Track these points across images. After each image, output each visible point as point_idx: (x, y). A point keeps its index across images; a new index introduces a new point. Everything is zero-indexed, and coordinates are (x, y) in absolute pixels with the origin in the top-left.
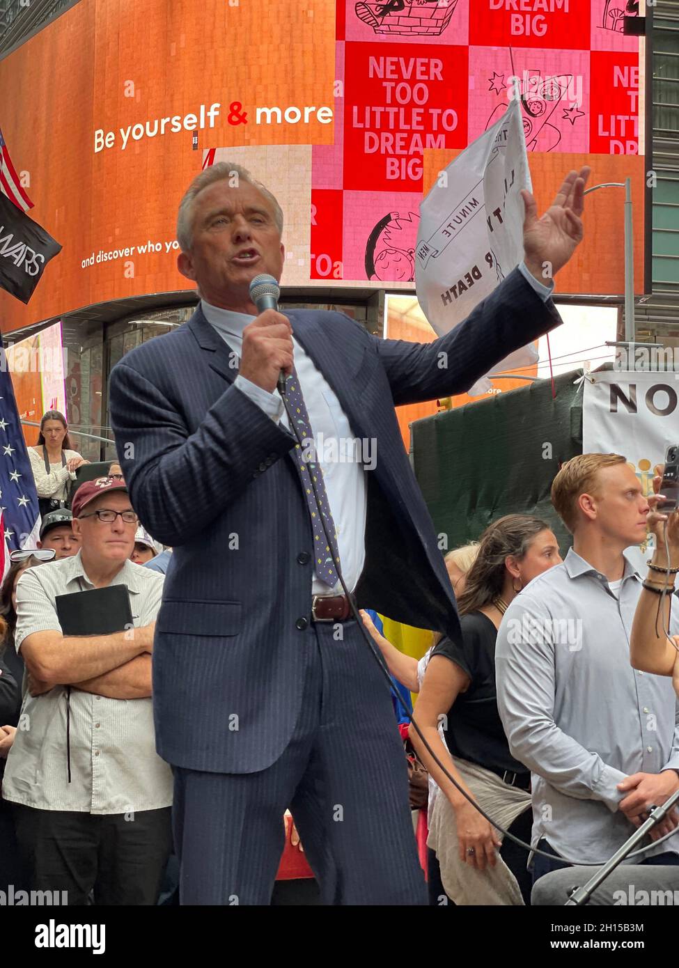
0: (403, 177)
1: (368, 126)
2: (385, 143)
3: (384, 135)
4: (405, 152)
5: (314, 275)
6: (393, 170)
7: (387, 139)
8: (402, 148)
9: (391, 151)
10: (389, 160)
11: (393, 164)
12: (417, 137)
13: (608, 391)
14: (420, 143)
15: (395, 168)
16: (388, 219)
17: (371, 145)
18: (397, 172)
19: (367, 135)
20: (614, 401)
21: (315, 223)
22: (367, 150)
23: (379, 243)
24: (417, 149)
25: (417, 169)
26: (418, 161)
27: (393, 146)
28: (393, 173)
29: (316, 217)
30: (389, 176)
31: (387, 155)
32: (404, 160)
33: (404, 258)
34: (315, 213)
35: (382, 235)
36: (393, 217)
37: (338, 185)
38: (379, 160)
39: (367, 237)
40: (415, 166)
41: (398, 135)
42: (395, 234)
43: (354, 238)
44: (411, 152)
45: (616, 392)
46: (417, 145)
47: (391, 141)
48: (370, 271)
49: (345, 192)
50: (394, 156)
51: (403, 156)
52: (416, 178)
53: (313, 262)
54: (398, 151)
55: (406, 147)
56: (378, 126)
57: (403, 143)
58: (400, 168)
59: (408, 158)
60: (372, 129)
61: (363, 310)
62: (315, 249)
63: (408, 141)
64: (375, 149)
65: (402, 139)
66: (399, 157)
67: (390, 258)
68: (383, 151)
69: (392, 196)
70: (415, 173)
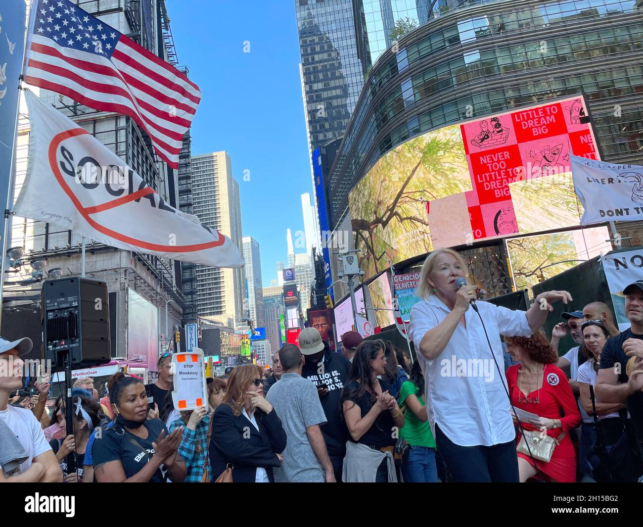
0: (503, 195)
1: (484, 181)
2: (493, 185)
3: (492, 182)
5: (475, 238)
6: (498, 194)
7: (493, 184)
8: (500, 185)
9: (495, 187)
10: (495, 191)
11: (497, 192)
12: (505, 180)
13: (613, 262)
14: (506, 182)
15: (499, 193)
16: (500, 211)
17: (487, 187)
19: (485, 184)
20: (617, 265)
21: (471, 219)
22: (486, 189)
23: (498, 221)
24: (506, 184)
25: (508, 191)
26: (507, 189)
27: (496, 186)
29: (472, 217)
30: (497, 196)
31: (494, 189)
32: (501, 190)
33: (510, 225)
34: (471, 215)
35: (499, 218)
36: (502, 211)
37: (477, 204)
38: (492, 191)
39: (493, 220)
40: (506, 191)
41: (497, 181)
42: (504, 216)
43: (488, 222)
44: (504, 186)
45: (616, 261)
47: (495, 184)
48: (497, 232)
49: (481, 206)
50: (497, 189)
51: (501, 188)
52: (508, 195)
53: (474, 233)
54: (499, 187)
56: (488, 180)
58: (500, 192)
59: (503, 188)
60: (486, 181)
61: (497, 247)
62: (474, 228)
63: (501, 183)
64: (489, 188)
65: (499, 182)
66: (499, 189)
67: (503, 226)
68: (492, 188)
69: (500, 203)
70: (507, 193)
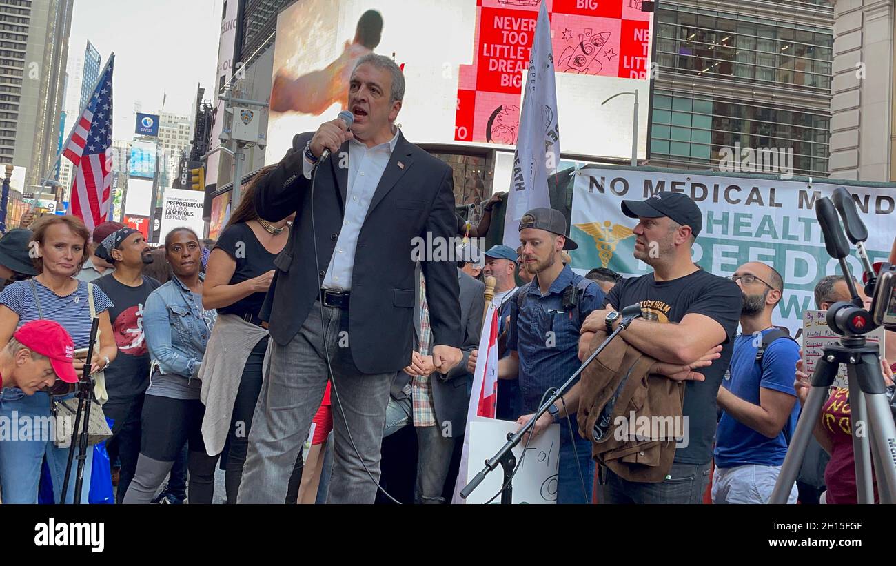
0: (511, 85)
1: (492, 55)
2: (502, 65)
3: (501, 61)
4: (512, 71)
5: (457, 138)
6: (504, 81)
7: (503, 63)
8: (511, 69)
9: (504, 70)
10: (503, 75)
11: (505, 78)
12: (519, 63)
13: (589, 180)
14: (521, 66)
15: (506, 80)
16: (501, 108)
17: (493, 66)
18: (507, 82)
19: (491, 60)
20: (591, 186)
21: (458, 109)
22: (491, 69)
23: (495, 122)
24: (519, 70)
25: (519, 81)
26: (519, 77)
27: (506, 68)
28: (505, 82)
29: (459, 106)
30: (503, 84)
31: (502, 72)
32: (511, 76)
33: (508, 131)
34: (459, 103)
35: (496, 118)
36: (503, 107)
37: (473, 88)
38: (498, 74)
39: (488, 118)
40: (518, 79)
41: (509, 61)
42: (504, 117)
43: (480, 120)
44: (516, 71)
45: (593, 180)
46: (519, 68)
47: (505, 65)
48: (489, 138)
49: (477, 93)
50: (506, 73)
51: (511, 73)
52: (518, 86)
53: (457, 131)
54: (508, 70)
55: (513, 68)
56: (498, 55)
57: (511, 66)
58: (509, 80)
59: (514, 74)
60: (494, 57)
61: (483, 160)
62: (458, 123)
63: (514, 65)
64: (495, 69)
65: (511, 64)
66: (509, 74)
67: (500, 131)
68: (500, 70)
69: (504, 95)
70: (517, 83)
